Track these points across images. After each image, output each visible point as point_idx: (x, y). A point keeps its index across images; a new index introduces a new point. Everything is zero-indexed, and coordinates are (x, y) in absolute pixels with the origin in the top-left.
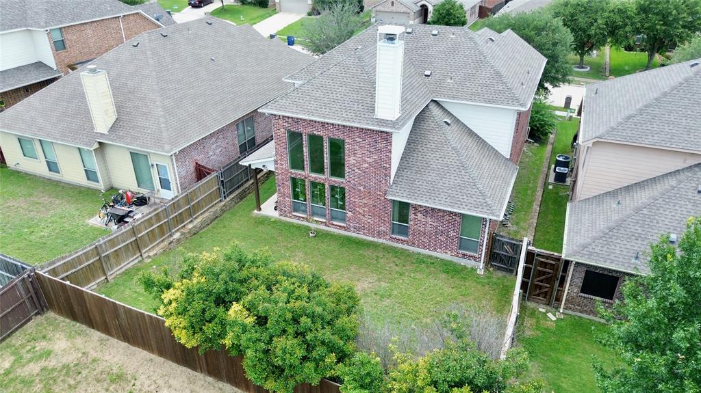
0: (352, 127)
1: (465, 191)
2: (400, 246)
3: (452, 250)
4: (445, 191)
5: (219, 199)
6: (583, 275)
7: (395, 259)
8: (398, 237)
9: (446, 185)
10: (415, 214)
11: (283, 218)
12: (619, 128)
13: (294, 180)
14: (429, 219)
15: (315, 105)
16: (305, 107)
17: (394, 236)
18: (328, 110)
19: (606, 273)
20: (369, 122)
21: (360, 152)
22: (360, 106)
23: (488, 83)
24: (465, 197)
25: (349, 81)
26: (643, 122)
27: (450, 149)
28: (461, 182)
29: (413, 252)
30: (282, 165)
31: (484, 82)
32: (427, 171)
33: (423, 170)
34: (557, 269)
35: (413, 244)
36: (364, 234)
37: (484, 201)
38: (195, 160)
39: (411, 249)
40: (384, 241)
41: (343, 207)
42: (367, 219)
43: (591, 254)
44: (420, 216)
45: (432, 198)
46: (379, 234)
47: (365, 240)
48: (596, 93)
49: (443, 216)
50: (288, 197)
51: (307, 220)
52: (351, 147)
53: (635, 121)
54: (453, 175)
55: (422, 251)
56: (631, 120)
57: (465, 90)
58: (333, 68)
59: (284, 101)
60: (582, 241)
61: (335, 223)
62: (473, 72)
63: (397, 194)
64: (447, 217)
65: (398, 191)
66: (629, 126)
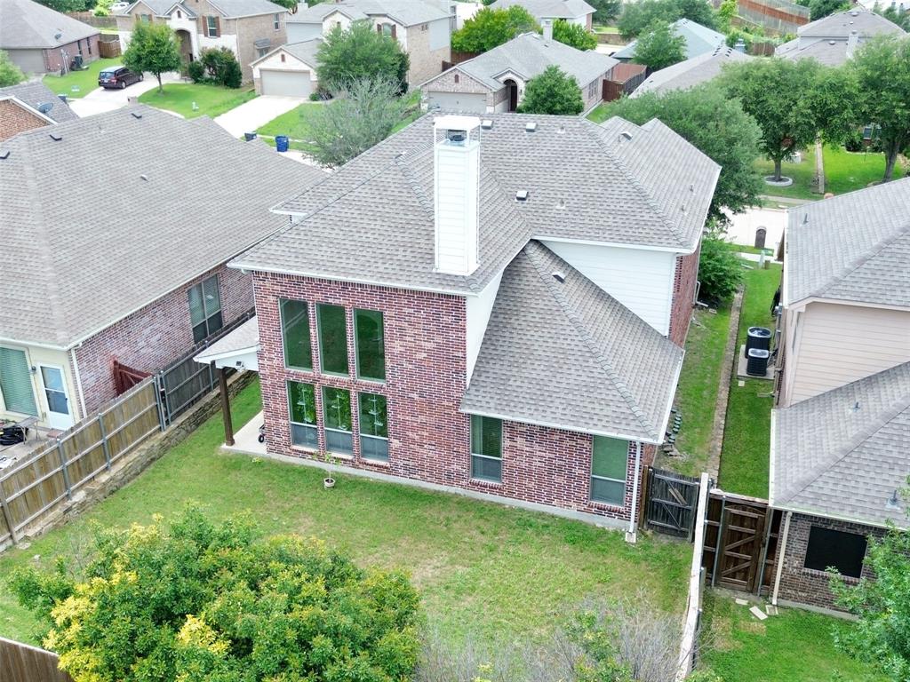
0: (396, 290)
1: (595, 395)
2: (488, 497)
3: (579, 501)
4: (562, 395)
5: (157, 427)
6: (806, 535)
7: (481, 522)
8: (483, 481)
9: (564, 385)
10: (512, 439)
11: (275, 456)
12: (847, 279)
13: (294, 387)
14: (537, 447)
15: (328, 254)
16: (312, 256)
17: (476, 480)
18: (352, 261)
19: (845, 529)
20: (424, 280)
21: (410, 331)
22: (407, 253)
23: (625, 208)
24: (597, 406)
25: (387, 210)
26: (886, 268)
27: (567, 322)
28: (589, 380)
29: (511, 507)
30: (271, 359)
31: (618, 208)
32: (529, 362)
33: (521, 361)
34: (762, 529)
35: (510, 494)
36: (423, 478)
37: (629, 412)
38: (114, 356)
39: (508, 501)
40: (460, 490)
41: (383, 431)
42: (427, 452)
43: (817, 497)
44: (520, 442)
45: (540, 409)
46: (450, 478)
47: (424, 490)
48: (806, 222)
49: (561, 440)
50: (285, 418)
51: (320, 458)
52: (393, 322)
53: (873, 267)
54: (574, 368)
55: (526, 504)
56: (865, 266)
57: (586, 221)
58: (359, 190)
59: (274, 247)
60: (800, 476)
61: (370, 461)
62: (599, 191)
63: (478, 404)
64: (568, 443)
65: (480, 398)
66: (862, 275)
